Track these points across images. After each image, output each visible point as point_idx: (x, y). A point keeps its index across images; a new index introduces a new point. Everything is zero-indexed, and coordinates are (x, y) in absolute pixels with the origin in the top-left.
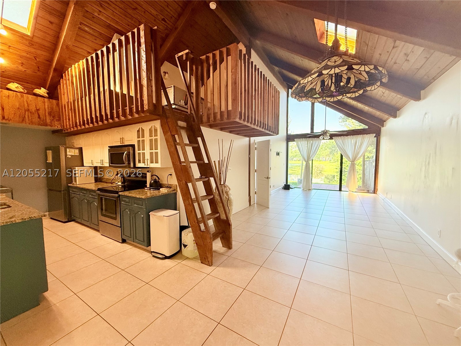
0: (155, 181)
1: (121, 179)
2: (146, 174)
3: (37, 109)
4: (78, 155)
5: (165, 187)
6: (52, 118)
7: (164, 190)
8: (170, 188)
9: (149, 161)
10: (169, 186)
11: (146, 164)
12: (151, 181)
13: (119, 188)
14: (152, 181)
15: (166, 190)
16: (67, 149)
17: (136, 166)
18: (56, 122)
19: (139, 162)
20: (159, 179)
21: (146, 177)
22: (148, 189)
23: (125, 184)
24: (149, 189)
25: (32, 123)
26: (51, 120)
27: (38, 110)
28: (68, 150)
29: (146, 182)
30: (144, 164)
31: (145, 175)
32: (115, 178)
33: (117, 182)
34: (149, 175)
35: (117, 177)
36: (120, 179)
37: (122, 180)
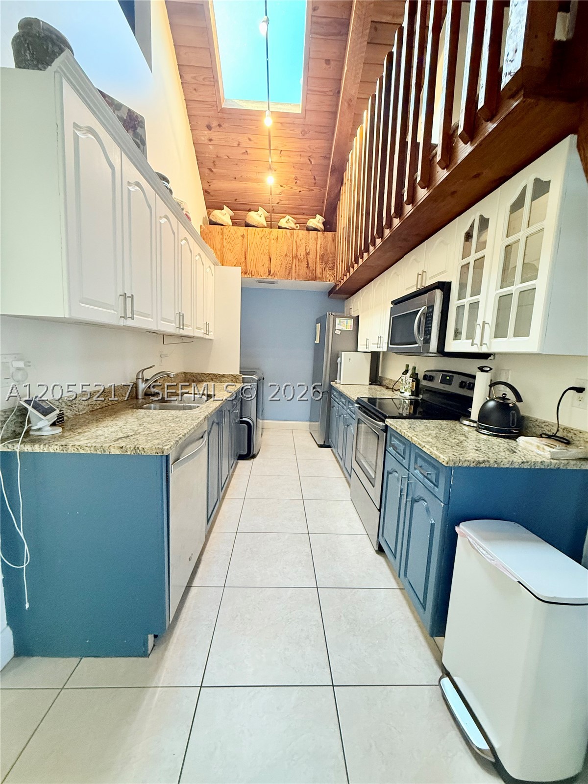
0: (503, 405)
1: (411, 383)
2: (474, 377)
3: (306, 253)
4: (352, 330)
5: (541, 436)
6: (324, 266)
7: (538, 447)
8: (568, 443)
9: (489, 331)
10: (558, 434)
11: (477, 340)
12: (488, 401)
13: (405, 405)
14: (491, 404)
15: (546, 448)
16: (337, 318)
17: (446, 350)
18: (328, 272)
19: (457, 334)
20: (519, 398)
21: (471, 387)
22: (472, 424)
23: (418, 396)
24: (475, 425)
25: (298, 277)
26: (322, 269)
27: (308, 254)
28: (338, 320)
29: (469, 401)
30: (471, 341)
31: (471, 380)
32: (400, 380)
33: (403, 391)
34: (482, 382)
35: (404, 377)
36: (409, 383)
37: (413, 386)
